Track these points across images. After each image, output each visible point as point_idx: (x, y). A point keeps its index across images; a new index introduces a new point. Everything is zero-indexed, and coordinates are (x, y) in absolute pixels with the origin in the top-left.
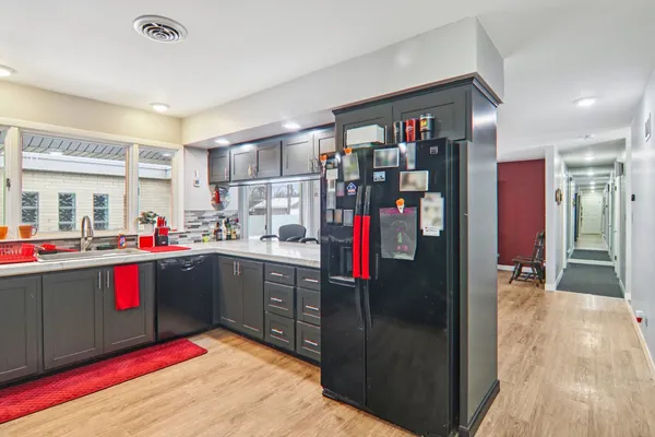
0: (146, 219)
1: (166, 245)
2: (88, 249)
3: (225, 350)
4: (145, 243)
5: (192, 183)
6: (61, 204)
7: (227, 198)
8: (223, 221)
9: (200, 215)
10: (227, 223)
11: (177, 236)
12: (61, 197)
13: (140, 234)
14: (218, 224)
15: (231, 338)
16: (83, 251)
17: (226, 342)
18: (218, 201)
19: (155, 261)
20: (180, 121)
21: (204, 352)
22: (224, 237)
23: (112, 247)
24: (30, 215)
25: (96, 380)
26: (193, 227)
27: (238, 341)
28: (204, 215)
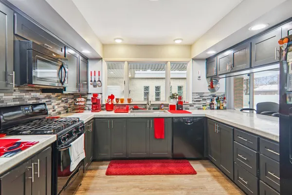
0: (173, 97)
1: (182, 109)
2: (149, 109)
3: (208, 176)
4: (172, 108)
5: (197, 78)
6: (156, 90)
7: (218, 85)
8: (215, 98)
9: (201, 95)
10: (217, 100)
11: (189, 106)
12: (156, 87)
13: (170, 104)
14: (212, 100)
15: (214, 169)
16: (147, 110)
17: (210, 171)
18: (212, 87)
19: (172, 118)
20: (190, 46)
21: (194, 173)
22: (216, 107)
23: (158, 109)
24: (147, 94)
25: (143, 169)
26: (197, 101)
27: (217, 173)
28: (204, 95)
